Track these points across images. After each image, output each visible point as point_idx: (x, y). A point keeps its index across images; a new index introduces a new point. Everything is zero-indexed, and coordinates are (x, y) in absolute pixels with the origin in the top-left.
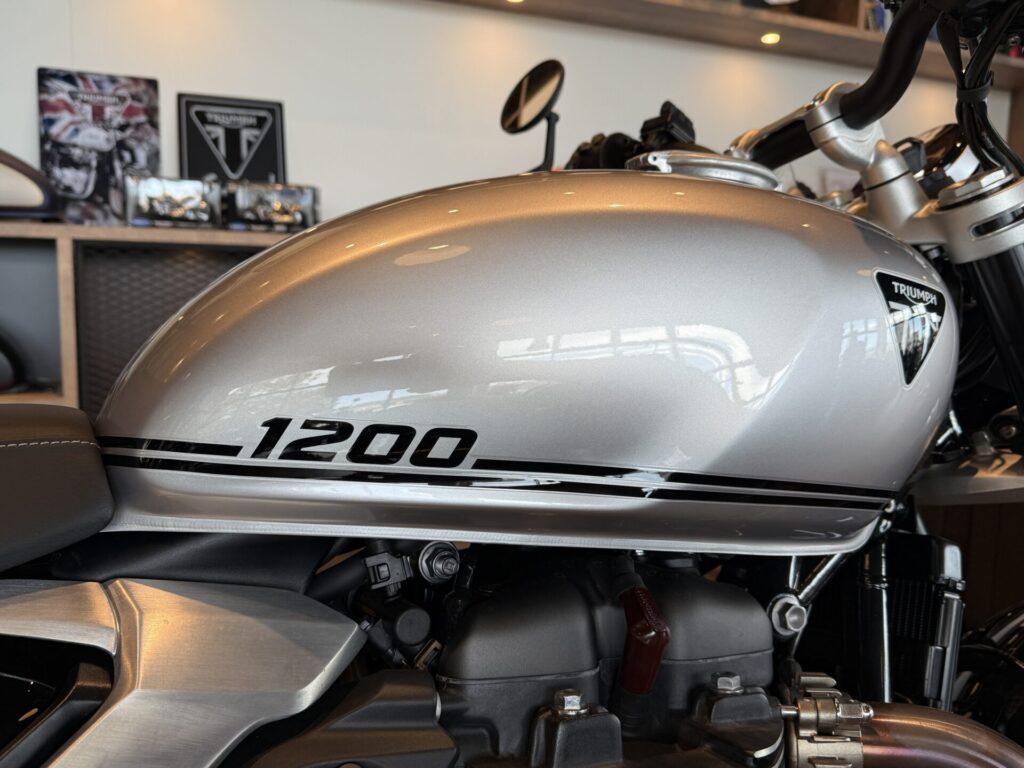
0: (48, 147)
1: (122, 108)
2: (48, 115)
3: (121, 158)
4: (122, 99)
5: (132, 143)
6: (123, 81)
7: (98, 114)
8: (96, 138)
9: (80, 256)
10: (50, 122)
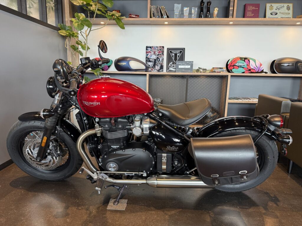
0: (147, 59)
1: (158, 52)
2: (147, 54)
3: (158, 60)
4: (158, 50)
5: (159, 57)
6: (159, 47)
7: (154, 53)
8: (154, 57)
9: (150, 77)
10: (147, 55)
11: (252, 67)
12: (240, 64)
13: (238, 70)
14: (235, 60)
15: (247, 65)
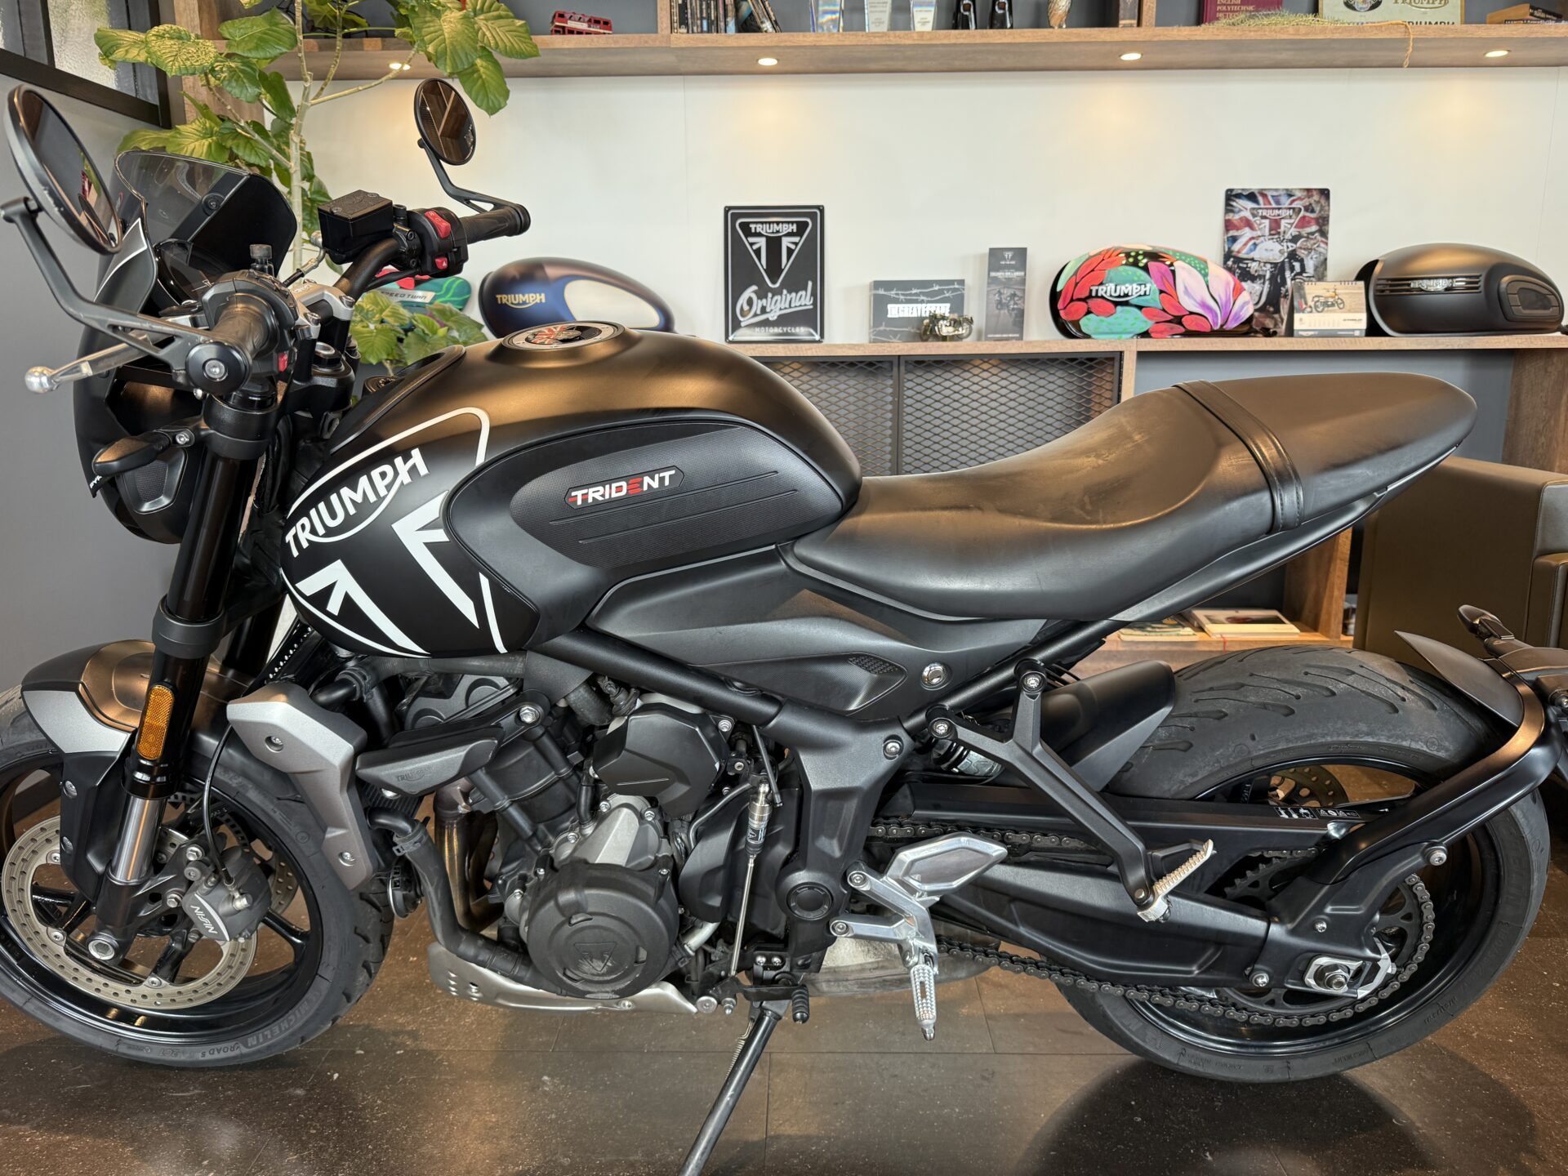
11: (1189, 304)
12: (1123, 289)
13: (1111, 319)
14: (1095, 266)
15: (1161, 292)
